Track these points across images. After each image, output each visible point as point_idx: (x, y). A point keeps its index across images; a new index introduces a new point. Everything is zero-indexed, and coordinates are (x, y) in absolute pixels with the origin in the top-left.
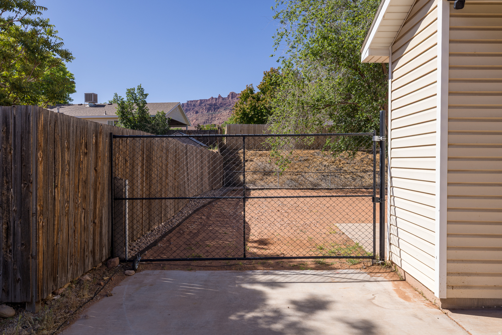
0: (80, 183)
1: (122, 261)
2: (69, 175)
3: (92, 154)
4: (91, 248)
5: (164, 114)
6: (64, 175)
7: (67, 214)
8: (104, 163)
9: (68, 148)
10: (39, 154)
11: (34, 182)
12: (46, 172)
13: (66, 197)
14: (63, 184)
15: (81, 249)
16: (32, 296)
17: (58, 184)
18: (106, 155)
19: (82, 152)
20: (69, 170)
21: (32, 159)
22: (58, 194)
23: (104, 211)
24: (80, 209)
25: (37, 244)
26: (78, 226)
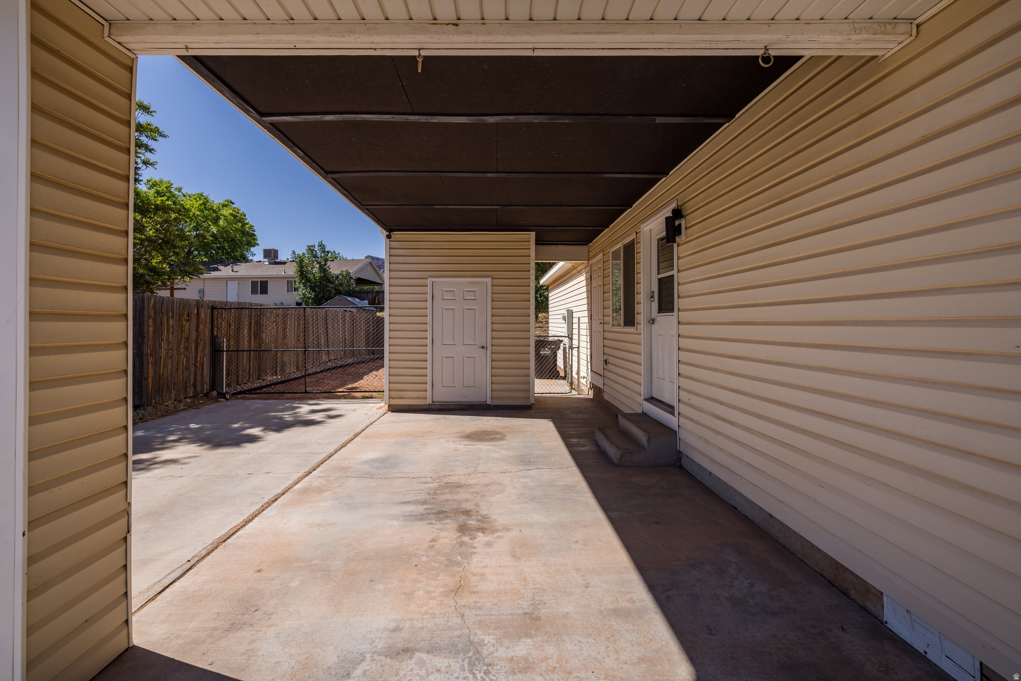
0: (183, 339)
1: (219, 394)
2: (173, 333)
3: (194, 320)
4: (192, 381)
5: (348, 274)
6: (169, 333)
7: (171, 357)
8: (205, 326)
9: (173, 317)
10: (150, 321)
11: (146, 337)
12: (154, 332)
13: (170, 347)
14: (168, 339)
15: (183, 381)
16: (144, 402)
17: (164, 338)
18: (208, 321)
19: (185, 319)
20: (173, 331)
21: (146, 324)
22: (164, 344)
23: (205, 359)
24: (182, 356)
25: (148, 372)
26: (181, 366)
